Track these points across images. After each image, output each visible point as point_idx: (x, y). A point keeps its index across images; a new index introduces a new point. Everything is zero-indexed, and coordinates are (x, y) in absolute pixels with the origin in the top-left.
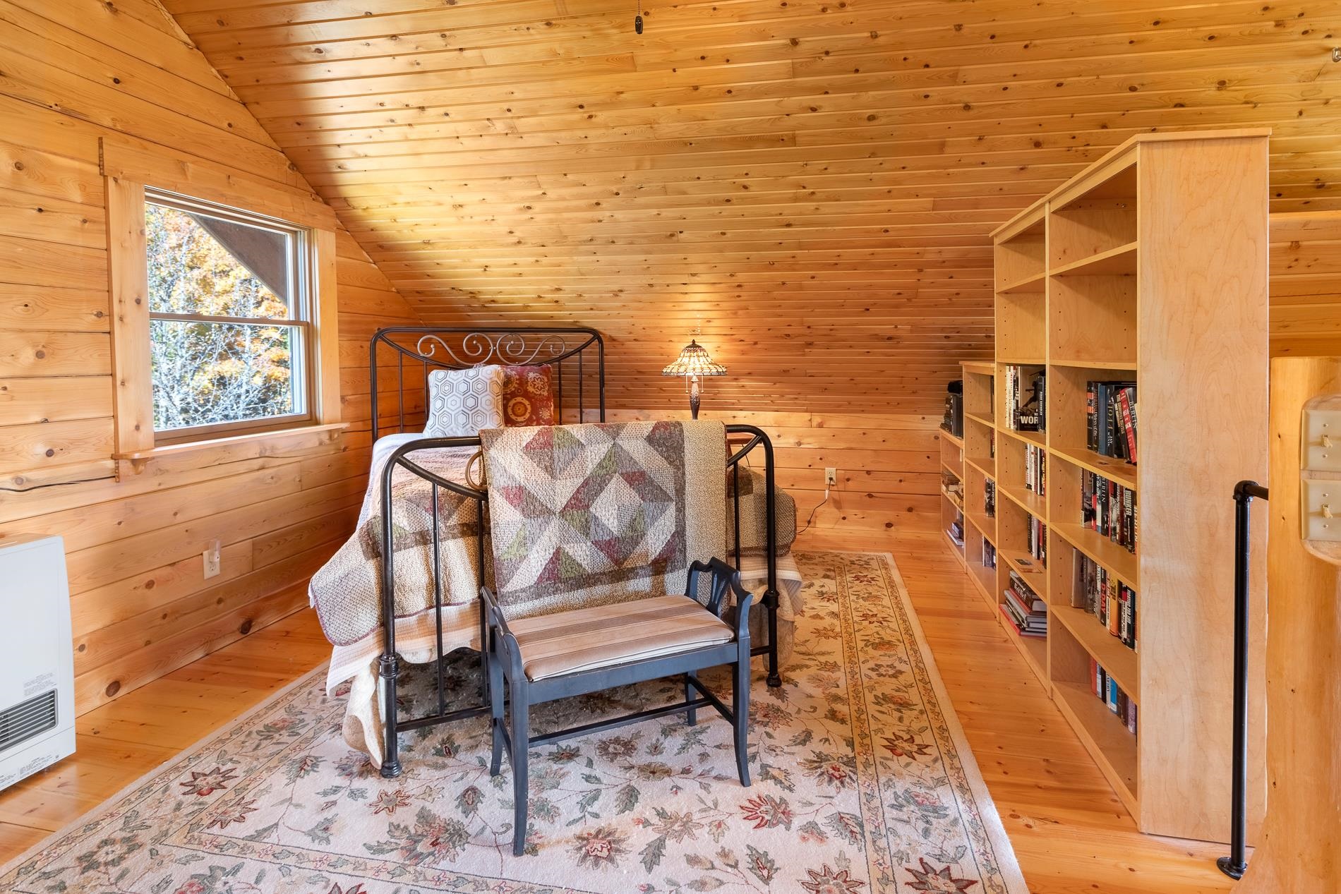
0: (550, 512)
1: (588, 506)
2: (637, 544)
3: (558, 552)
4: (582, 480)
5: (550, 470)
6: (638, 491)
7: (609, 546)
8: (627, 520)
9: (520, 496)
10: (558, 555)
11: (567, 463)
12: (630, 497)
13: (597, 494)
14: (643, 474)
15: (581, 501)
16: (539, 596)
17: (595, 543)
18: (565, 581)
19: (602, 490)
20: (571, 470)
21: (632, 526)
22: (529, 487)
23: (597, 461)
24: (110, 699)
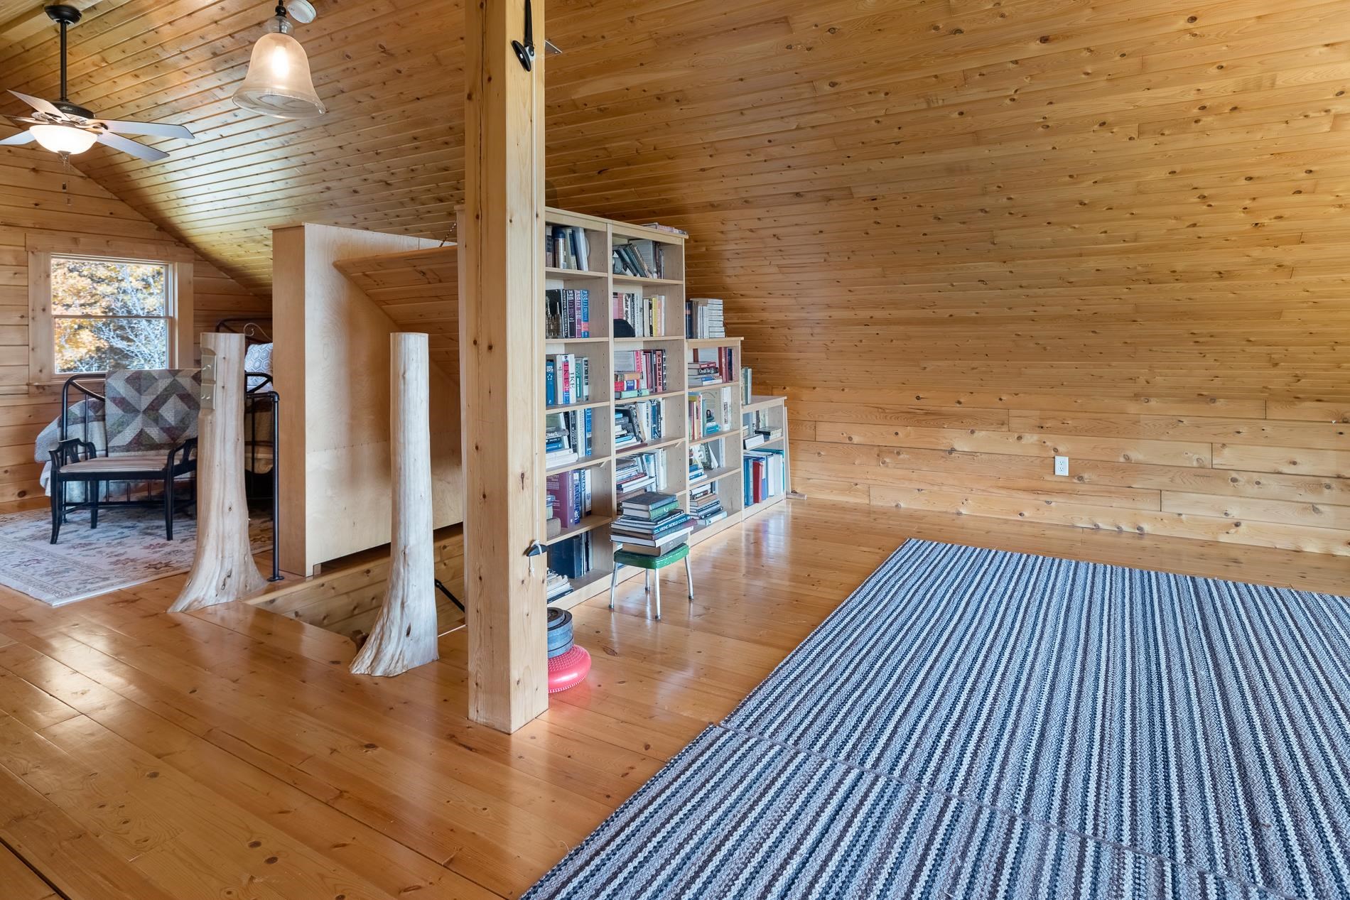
0: (138, 411)
1: (158, 410)
2: (185, 431)
3: (142, 431)
4: (155, 396)
5: (139, 391)
6: (186, 404)
7: (168, 430)
8: (179, 418)
9: (121, 402)
10: (141, 432)
11: (148, 388)
12: (182, 406)
13: (163, 404)
14: (189, 395)
15: (154, 408)
16: (128, 451)
17: (162, 428)
18: (145, 445)
19: (165, 402)
20: (150, 390)
21: (182, 420)
22: (127, 398)
23: (164, 387)
24: (19, 499)
